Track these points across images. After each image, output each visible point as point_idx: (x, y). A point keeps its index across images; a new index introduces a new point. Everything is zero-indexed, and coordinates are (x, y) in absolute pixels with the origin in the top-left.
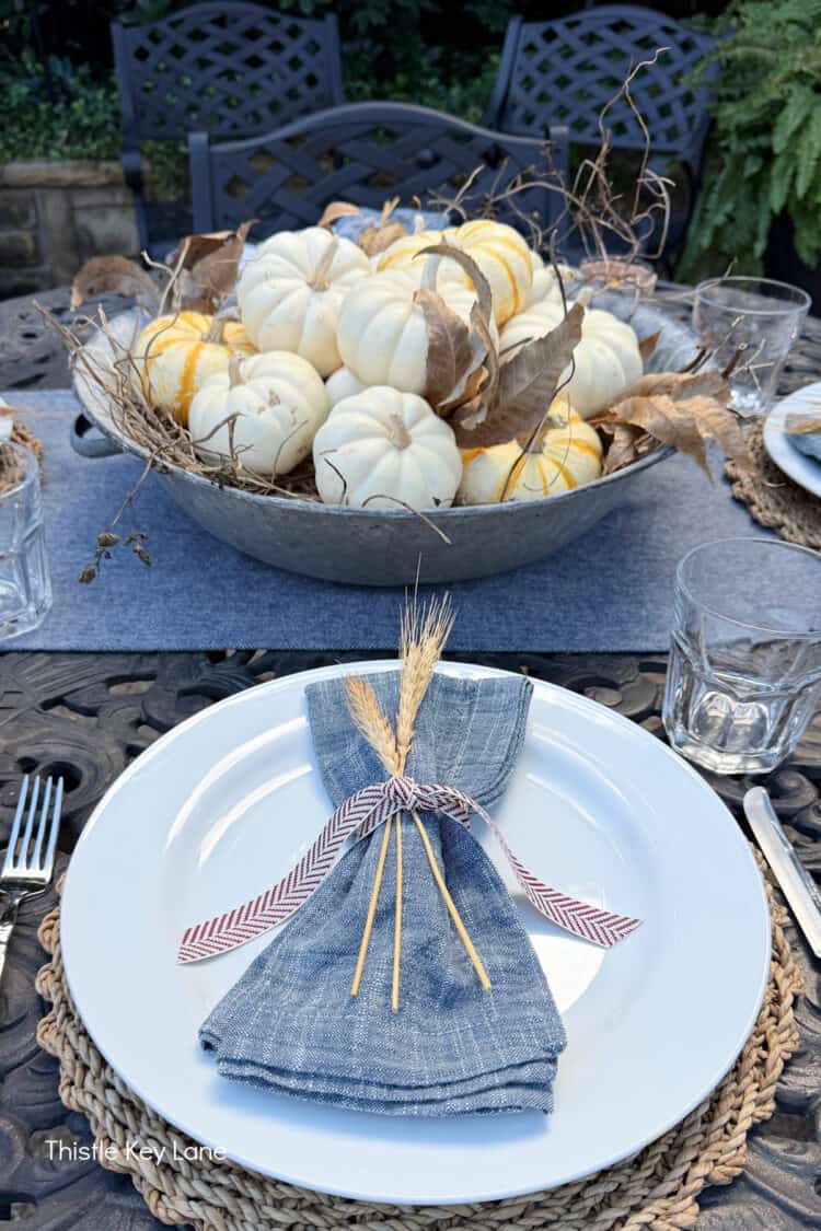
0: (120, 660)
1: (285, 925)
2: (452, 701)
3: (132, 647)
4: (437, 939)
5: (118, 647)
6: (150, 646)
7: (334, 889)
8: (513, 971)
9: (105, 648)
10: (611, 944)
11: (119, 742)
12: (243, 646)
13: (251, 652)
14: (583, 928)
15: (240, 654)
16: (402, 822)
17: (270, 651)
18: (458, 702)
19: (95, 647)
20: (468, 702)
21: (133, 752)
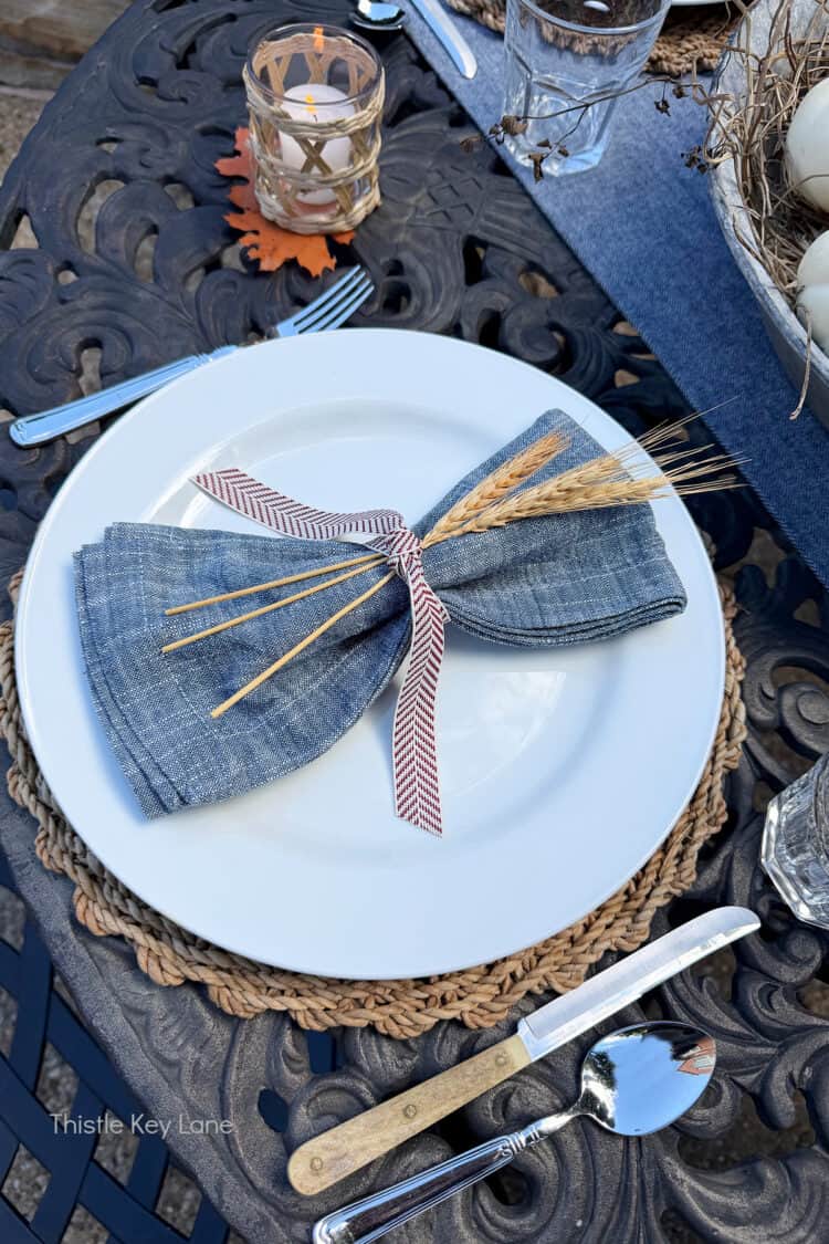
0: (562, 257)
1: (279, 537)
2: (624, 544)
3: (581, 255)
4: (260, 653)
5: (575, 245)
6: (592, 266)
7: (305, 552)
8: (293, 736)
9: (565, 237)
10: (402, 815)
11: (459, 314)
12: (645, 337)
13: (645, 350)
14: (405, 784)
15: (635, 341)
16: (377, 566)
17: (658, 364)
18: (626, 552)
19: (561, 229)
20: (629, 561)
21: (455, 331)
